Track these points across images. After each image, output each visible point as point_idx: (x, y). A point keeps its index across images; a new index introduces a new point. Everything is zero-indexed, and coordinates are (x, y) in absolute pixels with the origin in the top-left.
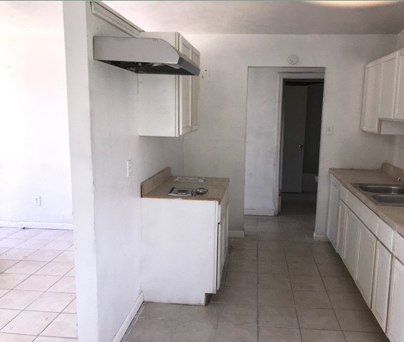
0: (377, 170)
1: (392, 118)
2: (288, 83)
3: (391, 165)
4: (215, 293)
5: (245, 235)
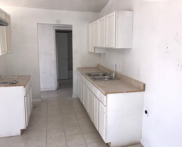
0: (96, 67)
1: (98, 46)
2: (57, 32)
3: (100, 65)
4: (25, 128)
5: (42, 100)
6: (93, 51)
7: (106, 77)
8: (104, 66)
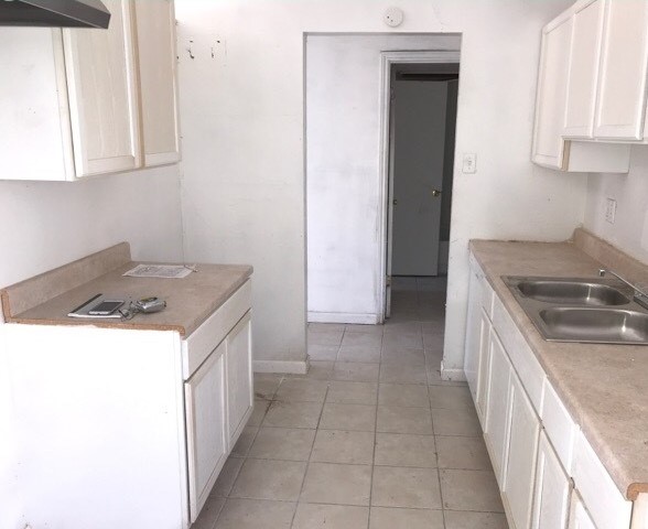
0: (565, 243)
3: (590, 235)
5: (309, 369)
6: (559, 164)
7: (623, 315)
8: (614, 240)
